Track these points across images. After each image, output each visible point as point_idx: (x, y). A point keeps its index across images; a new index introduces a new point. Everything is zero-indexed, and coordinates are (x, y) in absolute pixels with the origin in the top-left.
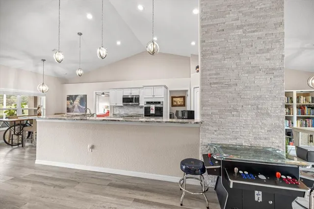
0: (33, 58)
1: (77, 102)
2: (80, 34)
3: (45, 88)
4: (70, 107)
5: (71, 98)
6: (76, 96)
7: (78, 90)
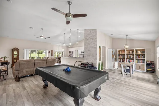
0: (61, 43)
1: (71, 53)
2: (69, 37)
3: (64, 50)
4: (70, 54)
5: (70, 52)
6: (71, 51)
7: (71, 50)
